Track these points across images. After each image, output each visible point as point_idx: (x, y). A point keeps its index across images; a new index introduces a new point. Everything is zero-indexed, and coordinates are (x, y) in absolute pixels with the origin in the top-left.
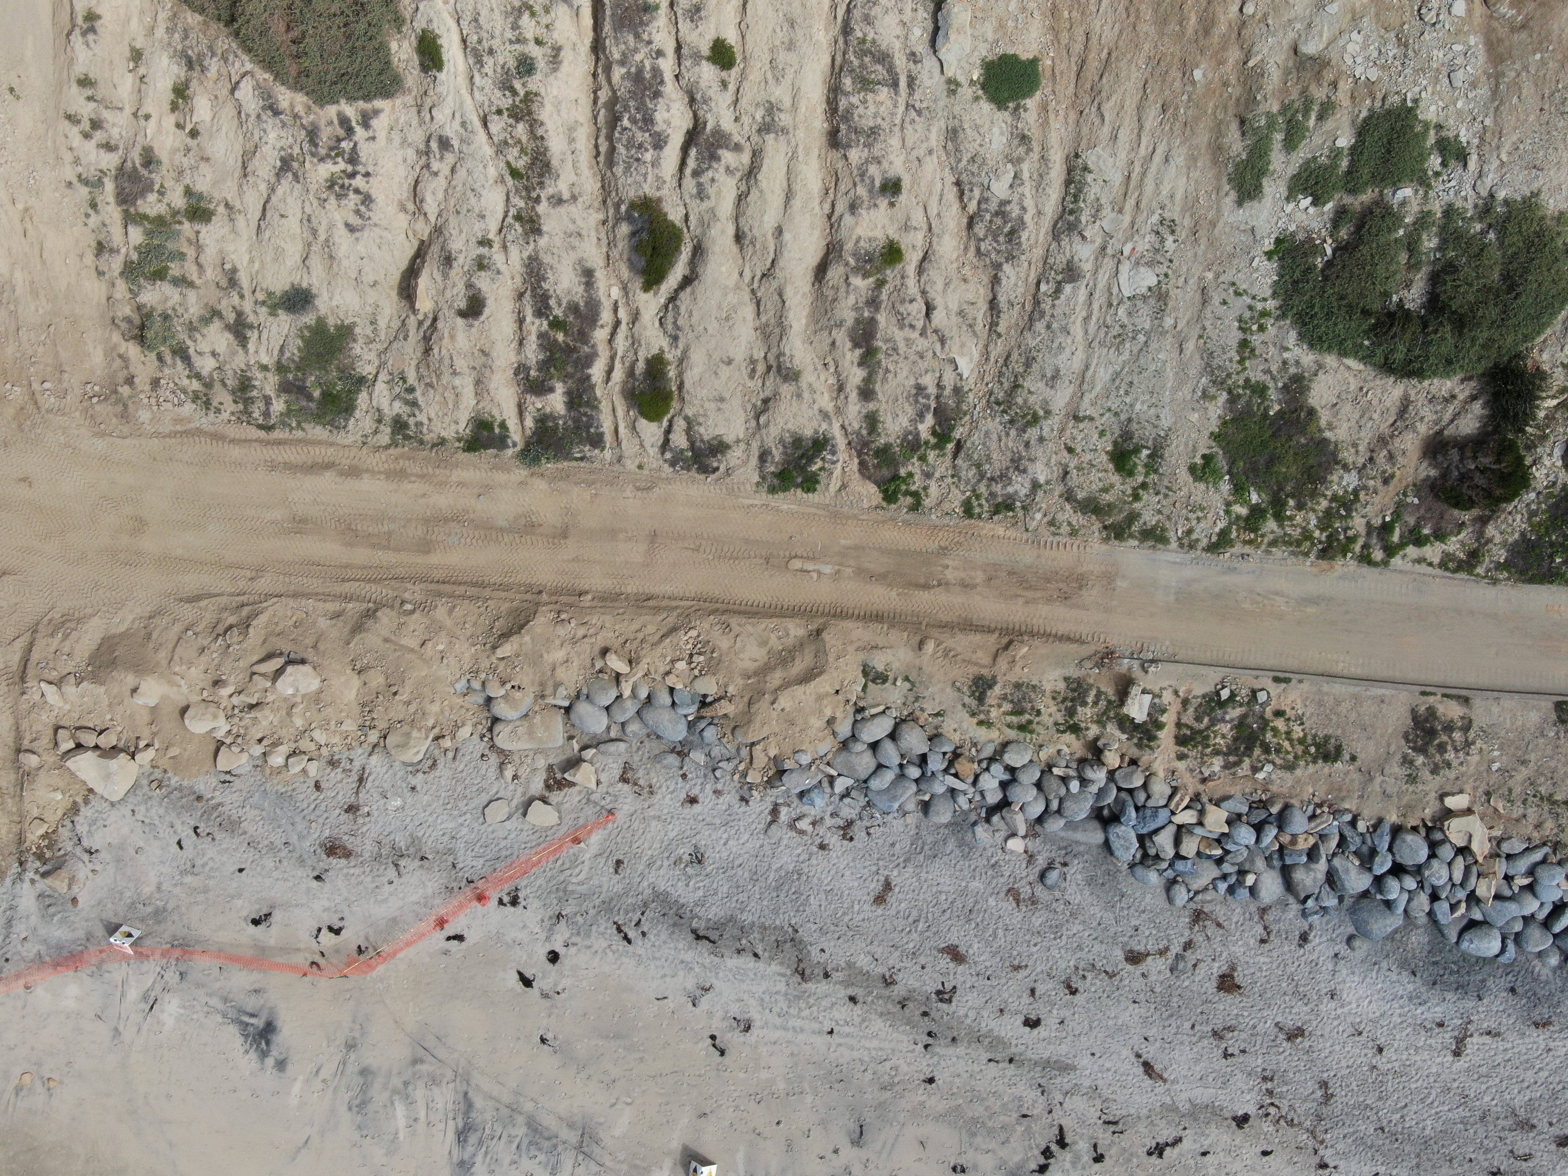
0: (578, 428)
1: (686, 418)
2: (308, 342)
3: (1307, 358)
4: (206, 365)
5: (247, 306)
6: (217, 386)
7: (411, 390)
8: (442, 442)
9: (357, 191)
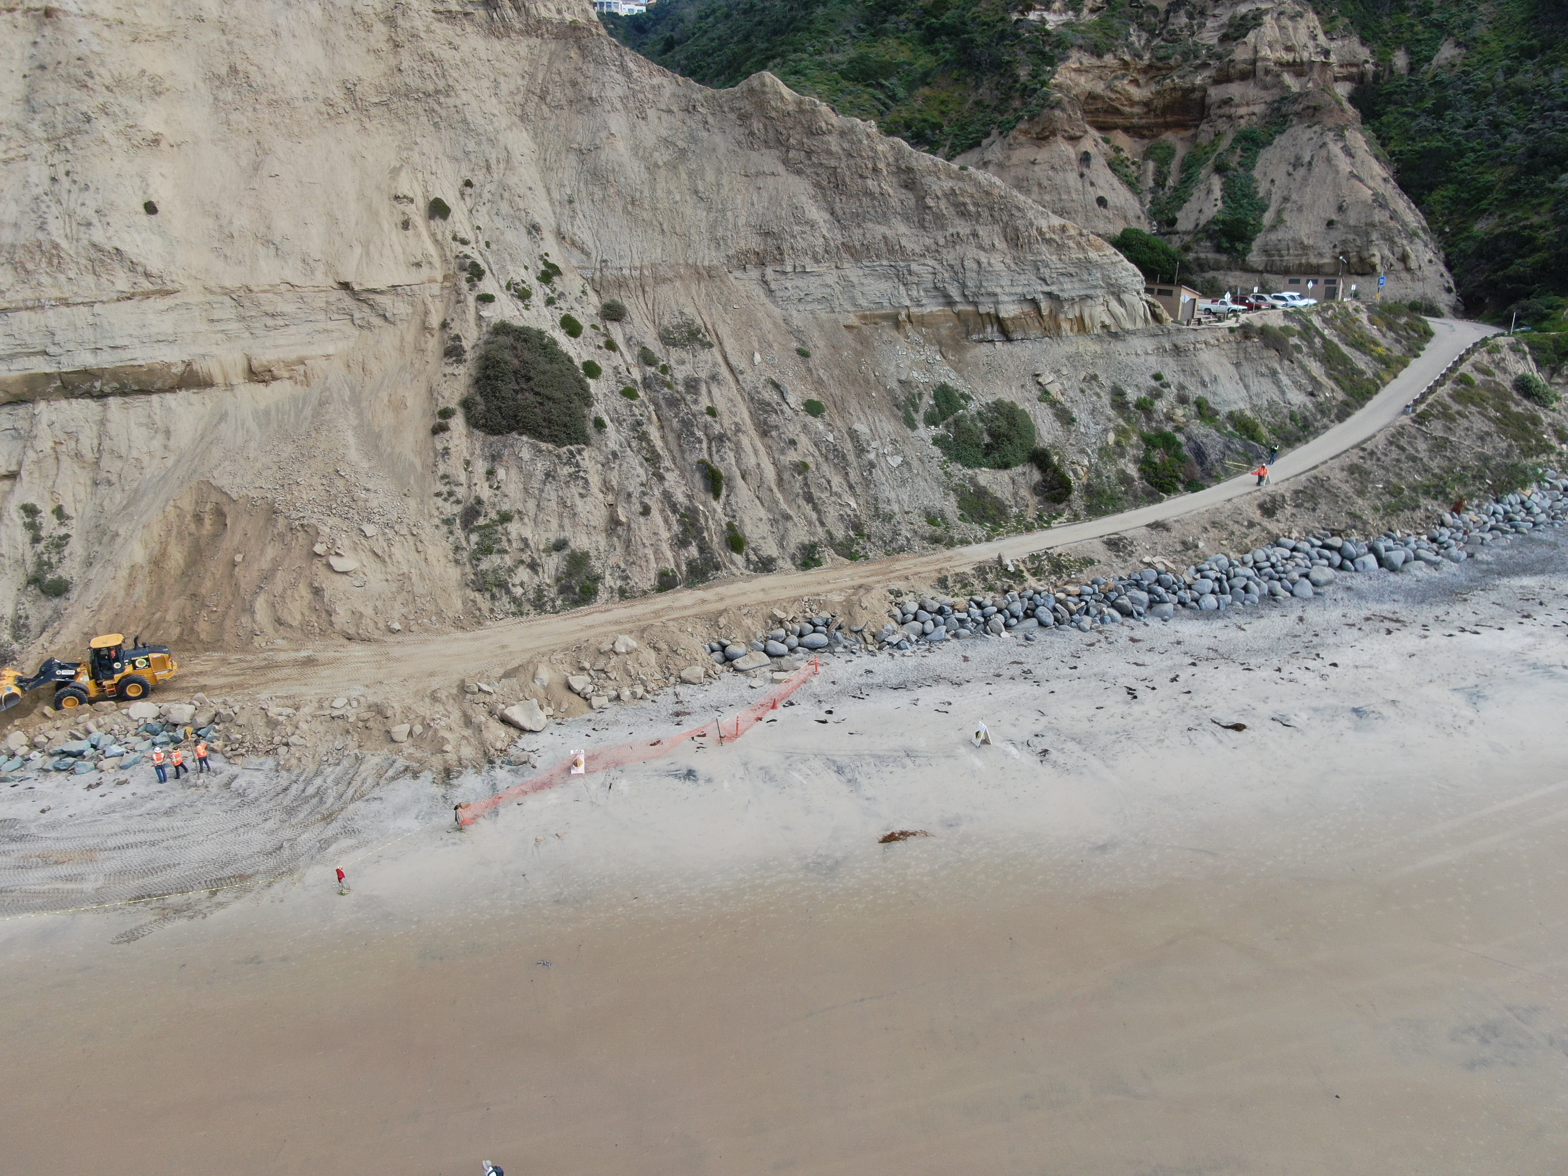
0: (707, 564)
1: (753, 549)
2: (569, 562)
3: (970, 472)
4: (518, 591)
5: (536, 556)
6: (525, 604)
7: (624, 571)
8: (645, 593)
9: (582, 478)
